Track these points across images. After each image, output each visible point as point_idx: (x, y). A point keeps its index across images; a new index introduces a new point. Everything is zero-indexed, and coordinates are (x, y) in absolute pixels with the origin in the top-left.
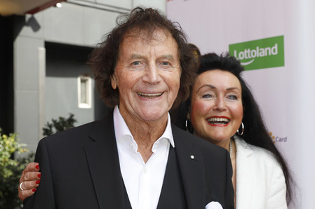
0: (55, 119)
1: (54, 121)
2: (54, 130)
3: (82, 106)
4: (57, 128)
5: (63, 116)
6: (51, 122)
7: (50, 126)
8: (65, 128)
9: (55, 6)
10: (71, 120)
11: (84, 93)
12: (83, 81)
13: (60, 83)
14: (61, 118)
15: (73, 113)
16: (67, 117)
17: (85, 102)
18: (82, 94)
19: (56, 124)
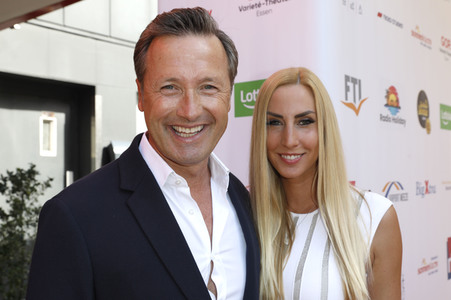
0: (10, 171)
1: (10, 174)
2: (9, 184)
3: (43, 153)
4: (13, 182)
5: (21, 168)
6: (5, 175)
7: (5, 180)
8: (24, 182)
9: (12, 27)
10: (32, 173)
11: (47, 138)
12: (47, 122)
14: (18, 170)
15: (34, 163)
16: (26, 168)
17: (49, 149)
18: (44, 138)
19: (12, 178)
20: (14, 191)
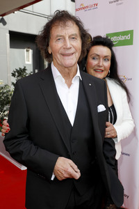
0: (17, 69)
2: (16, 74)
3: (27, 63)
4: (18, 73)
6: (15, 70)
7: (15, 72)
8: (22, 73)
9: (14, 13)
10: (25, 69)
11: (28, 57)
12: (27, 51)
13: (17, 51)
14: (20, 68)
15: (25, 66)
16: (23, 68)
17: (29, 61)
19: (18, 71)
20: (18, 76)
